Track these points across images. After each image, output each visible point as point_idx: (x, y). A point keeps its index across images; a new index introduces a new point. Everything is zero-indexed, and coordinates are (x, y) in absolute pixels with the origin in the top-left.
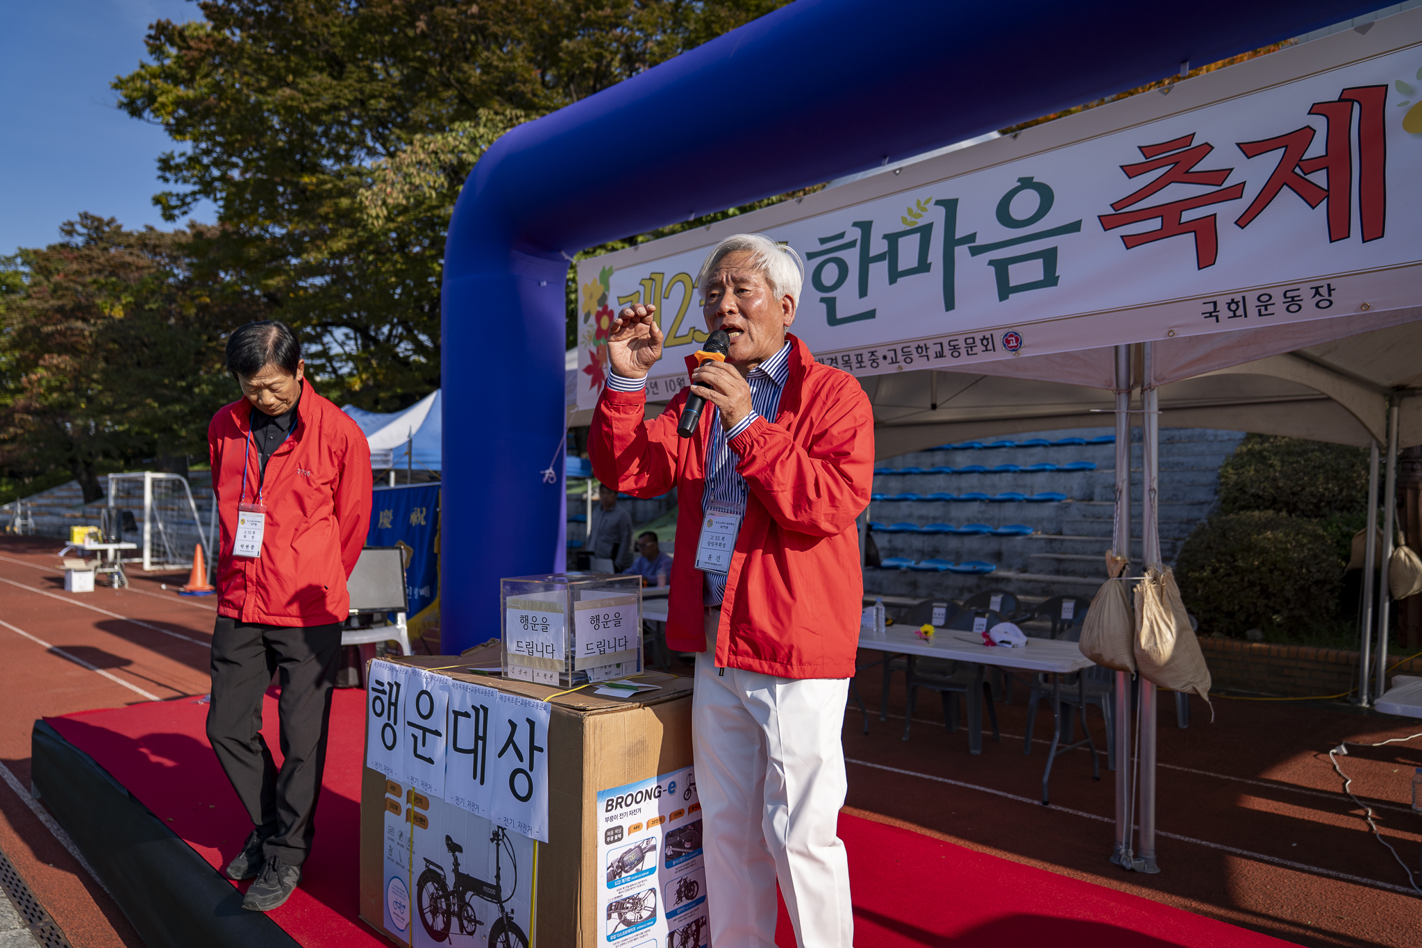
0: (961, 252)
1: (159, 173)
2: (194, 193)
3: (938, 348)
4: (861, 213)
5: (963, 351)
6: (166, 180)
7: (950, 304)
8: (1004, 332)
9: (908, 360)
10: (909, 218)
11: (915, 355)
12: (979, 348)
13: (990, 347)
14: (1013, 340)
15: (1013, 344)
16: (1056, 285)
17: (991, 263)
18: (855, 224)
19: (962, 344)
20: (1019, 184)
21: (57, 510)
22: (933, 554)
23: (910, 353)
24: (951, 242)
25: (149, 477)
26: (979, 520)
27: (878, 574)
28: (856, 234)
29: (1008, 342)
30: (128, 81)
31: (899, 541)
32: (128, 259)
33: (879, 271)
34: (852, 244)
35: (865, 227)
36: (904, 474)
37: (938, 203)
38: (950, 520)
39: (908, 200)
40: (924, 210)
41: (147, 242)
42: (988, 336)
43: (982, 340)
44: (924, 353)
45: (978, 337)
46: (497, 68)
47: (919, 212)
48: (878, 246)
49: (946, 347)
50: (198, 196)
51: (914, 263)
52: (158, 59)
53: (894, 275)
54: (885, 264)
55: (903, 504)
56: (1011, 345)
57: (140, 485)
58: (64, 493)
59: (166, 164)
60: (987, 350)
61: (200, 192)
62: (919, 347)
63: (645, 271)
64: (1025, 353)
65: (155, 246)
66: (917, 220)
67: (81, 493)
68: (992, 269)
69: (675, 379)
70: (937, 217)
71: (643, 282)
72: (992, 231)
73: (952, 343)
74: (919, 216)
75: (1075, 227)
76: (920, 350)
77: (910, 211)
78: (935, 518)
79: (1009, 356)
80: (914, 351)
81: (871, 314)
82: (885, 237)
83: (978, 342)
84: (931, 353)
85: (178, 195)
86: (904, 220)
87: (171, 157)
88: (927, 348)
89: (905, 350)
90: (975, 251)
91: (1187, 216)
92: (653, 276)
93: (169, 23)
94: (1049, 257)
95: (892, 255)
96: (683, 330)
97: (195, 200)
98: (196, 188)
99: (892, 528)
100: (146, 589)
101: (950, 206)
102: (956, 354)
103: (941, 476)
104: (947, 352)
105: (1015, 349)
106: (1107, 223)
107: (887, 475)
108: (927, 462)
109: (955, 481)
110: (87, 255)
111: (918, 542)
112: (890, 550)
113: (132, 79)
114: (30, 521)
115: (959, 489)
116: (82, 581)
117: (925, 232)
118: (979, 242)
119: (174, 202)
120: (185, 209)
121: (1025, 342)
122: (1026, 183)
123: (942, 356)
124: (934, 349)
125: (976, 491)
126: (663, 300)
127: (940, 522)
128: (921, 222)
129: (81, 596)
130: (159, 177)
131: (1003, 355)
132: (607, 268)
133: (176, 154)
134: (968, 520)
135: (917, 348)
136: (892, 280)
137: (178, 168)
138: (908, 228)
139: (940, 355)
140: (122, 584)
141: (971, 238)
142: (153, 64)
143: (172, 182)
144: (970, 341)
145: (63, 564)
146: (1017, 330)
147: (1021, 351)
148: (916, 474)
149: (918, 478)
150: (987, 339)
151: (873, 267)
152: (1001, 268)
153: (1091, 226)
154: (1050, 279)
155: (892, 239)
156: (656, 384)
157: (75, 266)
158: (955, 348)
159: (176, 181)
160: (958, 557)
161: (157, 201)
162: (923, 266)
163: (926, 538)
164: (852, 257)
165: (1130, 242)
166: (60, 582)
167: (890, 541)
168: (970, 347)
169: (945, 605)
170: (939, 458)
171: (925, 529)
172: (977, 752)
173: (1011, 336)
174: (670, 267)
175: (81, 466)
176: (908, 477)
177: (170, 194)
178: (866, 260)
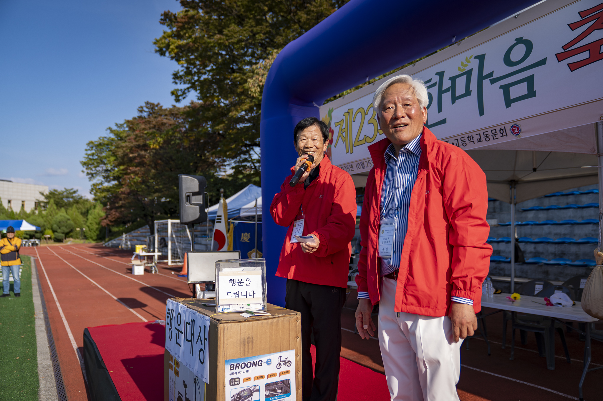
0: (486, 82)
1: (173, 80)
2: (188, 88)
3: (478, 137)
4: (439, 68)
5: (491, 137)
6: (176, 83)
7: (482, 113)
8: (511, 125)
9: (464, 145)
10: (461, 67)
11: (467, 142)
12: (499, 135)
13: (504, 134)
14: (516, 129)
15: (516, 131)
16: (535, 96)
17: (501, 87)
18: (437, 74)
19: (490, 133)
20: (516, 42)
22: (562, 255)
23: (464, 141)
24: (481, 78)
25: (170, 221)
26: (592, 235)
27: (525, 267)
28: (436, 79)
29: (513, 130)
30: (159, 40)
31: (540, 248)
32: (165, 121)
33: (447, 97)
34: (434, 85)
35: (441, 74)
36: (548, 209)
37: (476, 57)
38: (574, 235)
39: (461, 58)
40: (469, 62)
41: (173, 113)
42: (503, 128)
43: (500, 130)
44: (472, 140)
45: (498, 129)
46: (313, 11)
47: (466, 63)
48: (447, 84)
49: (482, 136)
50: (190, 90)
51: (463, 92)
52: (171, 28)
53: (454, 99)
54: (449, 93)
55: (545, 227)
56: (515, 132)
57: (167, 224)
58: (144, 231)
59: (176, 76)
60: (503, 136)
61: (191, 87)
62: (469, 137)
63: (345, 109)
64: (523, 136)
65: (177, 114)
66: (465, 68)
67: (149, 230)
68: (502, 90)
69: (360, 162)
70: (474, 65)
71: (345, 114)
72: (500, 69)
73: (485, 133)
74: (466, 65)
75: (543, 62)
76: (469, 139)
77: (462, 63)
78: (565, 235)
79: (514, 138)
80: (467, 139)
81: (444, 121)
82: (450, 79)
83: (498, 132)
84: (475, 140)
85: (181, 90)
86: (459, 68)
87: (178, 72)
88: (473, 137)
89: (462, 139)
90: (493, 82)
92: (349, 111)
93: (169, 12)
94: (530, 80)
95: (453, 88)
96: (361, 138)
97: (189, 91)
98: (189, 85)
99: (536, 240)
100: (165, 274)
101: (481, 58)
102: (487, 139)
103: (571, 210)
104: (483, 139)
105: (517, 134)
106: (560, 57)
107: (538, 210)
108: (563, 202)
109: (579, 213)
110: (148, 121)
111: (552, 248)
112: (535, 253)
113: (161, 39)
114: (129, 243)
115: (582, 217)
116: (139, 270)
117: (469, 73)
118: (495, 76)
119: (180, 93)
120: (184, 96)
121: (522, 129)
122: (519, 41)
123: (481, 141)
124: (476, 137)
125: (593, 218)
126: (353, 122)
127: (568, 237)
128: (467, 69)
129: (139, 277)
130: (173, 82)
131: (511, 138)
132: (331, 109)
133: (180, 71)
134: (586, 235)
135: (468, 138)
136: (453, 102)
137: (181, 77)
138: (461, 73)
139: (480, 140)
140: (156, 272)
141: (491, 74)
142: (169, 31)
143: (179, 84)
144: (494, 131)
145: (131, 262)
146: (517, 123)
147: (521, 135)
148: (555, 209)
149: (556, 211)
150: (502, 130)
151: (444, 95)
152: (506, 89)
153: (552, 60)
154: (531, 93)
155: (453, 79)
156: (352, 165)
157: (143, 126)
158: (487, 136)
159: (180, 83)
160: (577, 256)
161: (173, 93)
162: (468, 93)
163: (556, 246)
164: (434, 91)
165: (573, 67)
166: (130, 270)
167: (535, 248)
168: (495, 135)
169: (542, 283)
170: (571, 199)
171: (557, 241)
172: (553, 368)
173: (515, 127)
174: (355, 105)
176: (550, 211)
177: (178, 90)
178: (441, 92)
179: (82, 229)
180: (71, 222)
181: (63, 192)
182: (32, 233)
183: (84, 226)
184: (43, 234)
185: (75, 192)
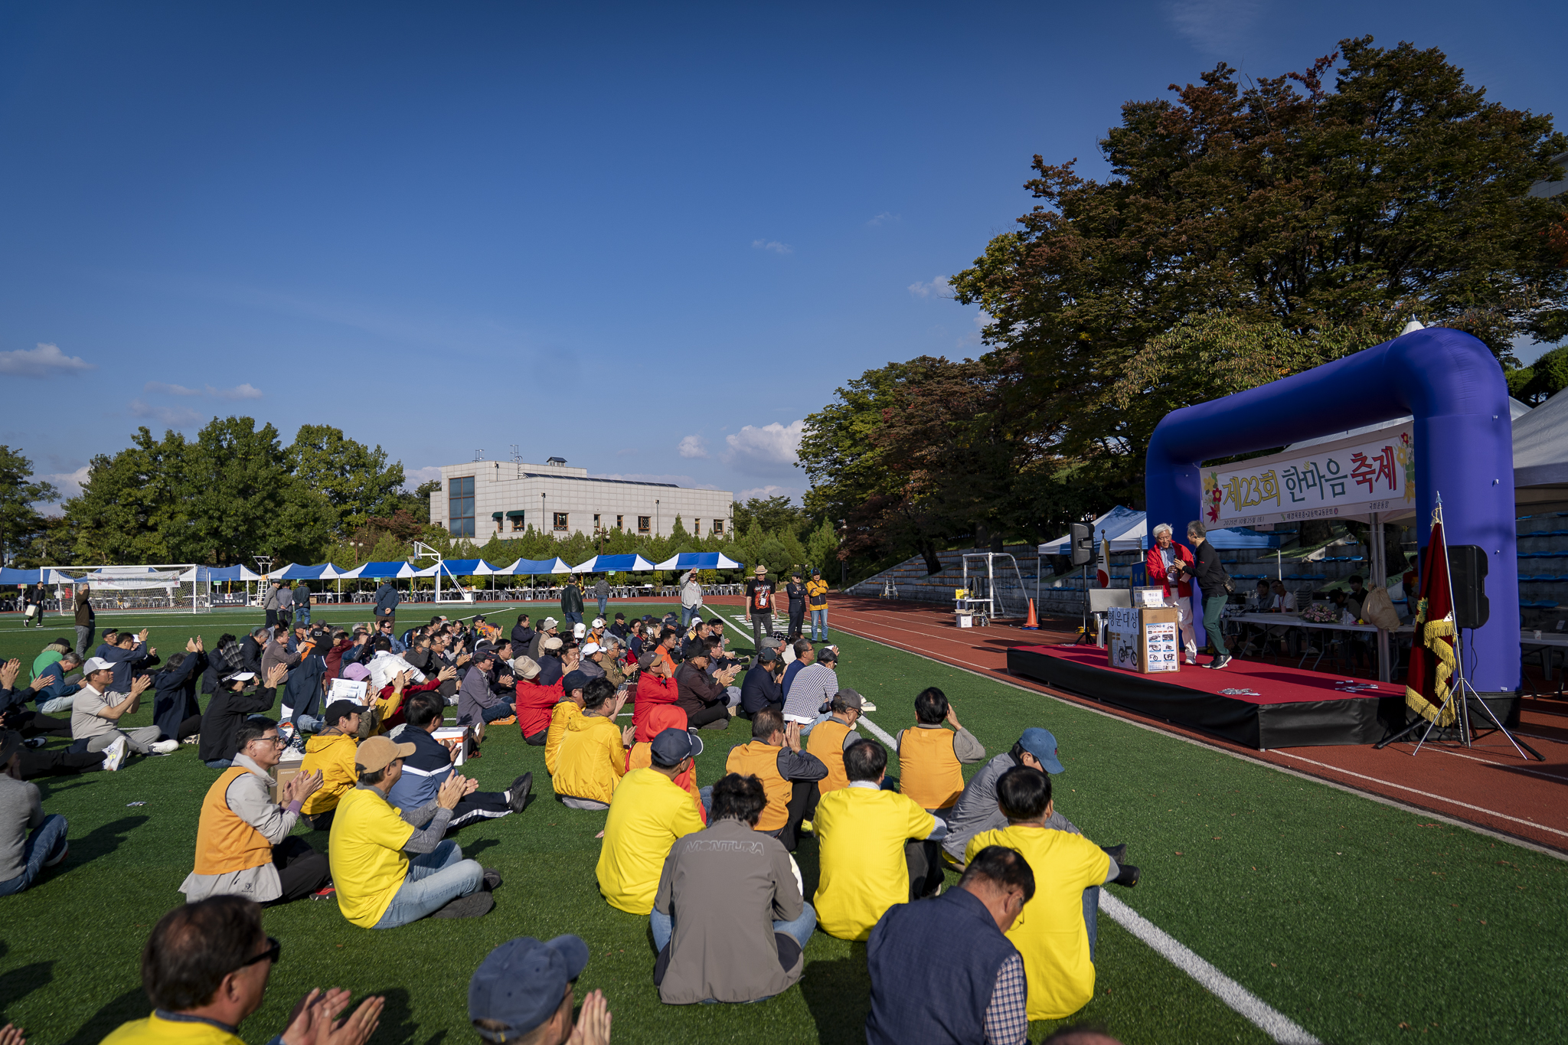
0: (1322, 480)
3: (1322, 511)
4: (1293, 462)
7: (1323, 498)
16: (1346, 493)
18: (1293, 466)
19: (1327, 510)
21: (909, 580)
24: (1319, 477)
25: (991, 555)
30: (958, 278)
33: (1303, 484)
34: (1294, 474)
35: (1296, 468)
43: (1333, 509)
45: (1331, 508)
48: (1302, 476)
51: (1312, 483)
53: (1308, 486)
54: (1304, 482)
56: (1336, 512)
57: (984, 560)
58: (909, 567)
64: (1343, 513)
66: (1308, 469)
67: (925, 566)
68: (1331, 487)
70: (1312, 467)
71: (1232, 480)
72: (1329, 476)
74: (1309, 465)
75: (1346, 476)
80: (1314, 513)
81: (1303, 499)
82: (1302, 472)
86: (1305, 468)
90: (1325, 480)
91: (1368, 477)
92: (1234, 478)
94: (1342, 484)
95: (1305, 479)
101: (1315, 465)
104: (1321, 514)
106: (1353, 476)
114: (894, 588)
116: (966, 622)
117: (1312, 471)
118: (1326, 477)
122: (1331, 461)
124: (1318, 513)
126: (1241, 488)
129: (967, 630)
132: (1214, 473)
140: (986, 625)
141: (1324, 476)
146: (1340, 506)
147: (1341, 513)
151: (1302, 482)
152: (1333, 486)
153: (1350, 476)
154: (1343, 493)
155: (1304, 473)
162: (1314, 484)
164: (1295, 477)
165: (1359, 483)
166: (954, 623)
168: (1330, 511)
175: (925, 546)
178: (1300, 481)
179: (802, 566)
180: (786, 554)
181: (768, 503)
182: (729, 573)
183: (806, 560)
184: (744, 575)
185: (786, 502)
